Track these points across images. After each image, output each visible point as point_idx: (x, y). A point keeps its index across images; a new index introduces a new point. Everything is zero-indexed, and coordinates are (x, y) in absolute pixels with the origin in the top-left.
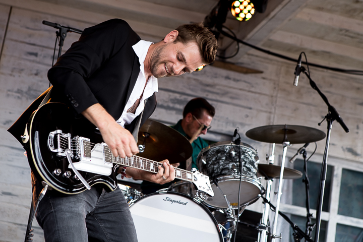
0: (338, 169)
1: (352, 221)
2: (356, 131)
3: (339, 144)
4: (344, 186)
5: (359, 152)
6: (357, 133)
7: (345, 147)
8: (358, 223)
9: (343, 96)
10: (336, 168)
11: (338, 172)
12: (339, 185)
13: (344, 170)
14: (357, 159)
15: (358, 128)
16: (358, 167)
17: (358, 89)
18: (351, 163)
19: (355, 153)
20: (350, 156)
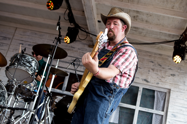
0: (141, 88)
1: (146, 110)
2: (149, 72)
3: (141, 77)
4: (143, 95)
5: (149, 81)
6: (149, 73)
7: (143, 79)
8: (148, 110)
9: (143, 59)
10: (140, 88)
11: (141, 89)
12: (141, 94)
13: (143, 88)
14: (148, 84)
15: (149, 71)
16: (149, 87)
17: (150, 56)
18: (146, 86)
19: (147, 81)
20: (145, 82)
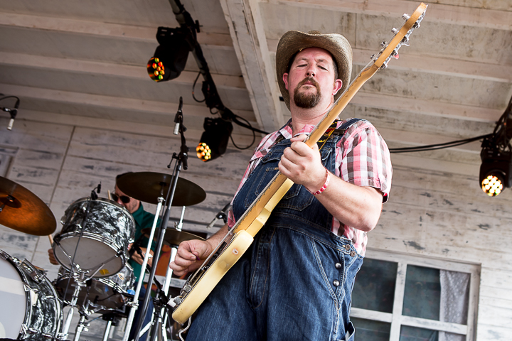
0: (402, 265)
1: (419, 322)
2: (420, 223)
3: (400, 237)
4: (409, 284)
5: (422, 245)
6: (421, 225)
7: (406, 241)
8: (425, 323)
9: (404, 187)
10: (399, 264)
11: (402, 269)
12: (404, 282)
13: (409, 266)
14: (421, 252)
15: (421, 219)
16: (425, 262)
17: (421, 179)
18: (416, 258)
19: (419, 247)
20: (412, 250)
